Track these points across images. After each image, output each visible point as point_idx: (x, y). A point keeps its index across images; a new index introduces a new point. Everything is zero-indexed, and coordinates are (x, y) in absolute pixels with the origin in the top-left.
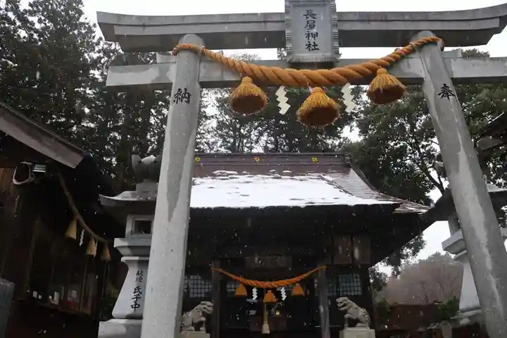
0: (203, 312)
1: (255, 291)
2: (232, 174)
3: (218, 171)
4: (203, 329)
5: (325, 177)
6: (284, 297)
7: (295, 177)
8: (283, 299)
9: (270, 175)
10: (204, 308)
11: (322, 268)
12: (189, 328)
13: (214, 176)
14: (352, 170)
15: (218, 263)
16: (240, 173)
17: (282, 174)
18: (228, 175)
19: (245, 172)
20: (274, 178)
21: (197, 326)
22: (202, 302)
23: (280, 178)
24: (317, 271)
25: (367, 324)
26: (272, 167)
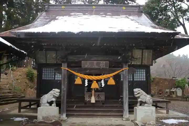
0: (53, 95)
1: (86, 81)
2: (80, 15)
3: (73, 13)
4: (54, 105)
5: (129, 17)
6: (103, 85)
7: (113, 17)
8: (103, 86)
9: (100, 15)
10: (54, 93)
11: (126, 68)
12: (46, 105)
13: (70, 15)
14: (143, 14)
15: (66, 64)
16: (84, 14)
17: (106, 15)
18: (78, 15)
19: (87, 14)
20: (102, 17)
21: (51, 103)
22: (53, 89)
23: (105, 17)
24: (123, 70)
25: (151, 105)
26: (101, 11)
